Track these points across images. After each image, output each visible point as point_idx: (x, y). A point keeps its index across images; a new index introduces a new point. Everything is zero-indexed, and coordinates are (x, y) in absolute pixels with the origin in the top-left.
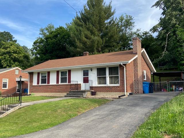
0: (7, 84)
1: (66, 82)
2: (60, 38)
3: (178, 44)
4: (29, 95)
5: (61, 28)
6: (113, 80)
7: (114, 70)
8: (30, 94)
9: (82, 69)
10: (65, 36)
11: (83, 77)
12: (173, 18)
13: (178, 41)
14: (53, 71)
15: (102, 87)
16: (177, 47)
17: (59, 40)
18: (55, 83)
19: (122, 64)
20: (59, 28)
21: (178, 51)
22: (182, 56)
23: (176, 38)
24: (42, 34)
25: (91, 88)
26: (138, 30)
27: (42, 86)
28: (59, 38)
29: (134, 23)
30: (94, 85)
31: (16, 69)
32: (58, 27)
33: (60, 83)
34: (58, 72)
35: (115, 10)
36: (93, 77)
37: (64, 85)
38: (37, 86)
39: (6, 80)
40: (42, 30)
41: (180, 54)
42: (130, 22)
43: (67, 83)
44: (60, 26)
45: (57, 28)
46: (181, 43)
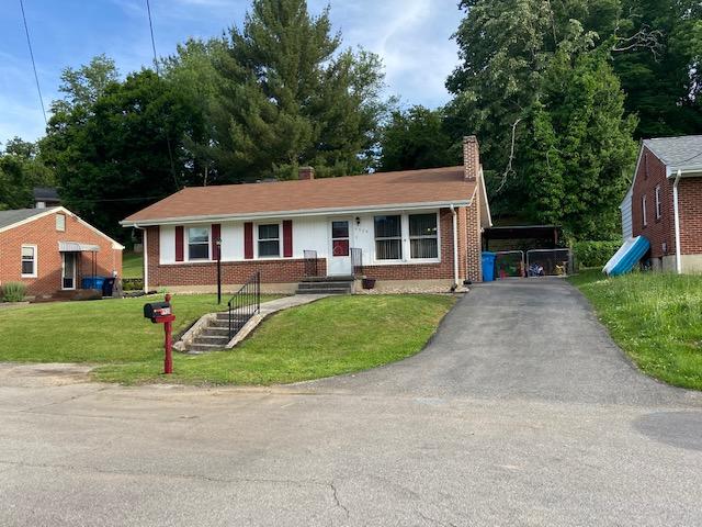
0: (35, 261)
1: (278, 254)
2: (156, 111)
3: (535, 151)
4: (149, 293)
5: (148, 74)
6: (421, 248)
7: (422, 222)
8: (152, 289)
9: (328, 217)
10: (171, 104)
11: (331, 239)
12: (511, 77)
13: (535, 146)
14: (233, 224)
15: (391, 266)
16: (531, 161)
17: (152, 117)
18: (241, 258)
19: (452, 207)
20: (141, 77)
21: (533, 171)
22: (543, 186)
23: (531, 137)
24: (69, 91)
25: (359, 269)
26: (393, 100)
27: (194, 265)
28: (151, 110)
29: (382, 76)
30: (366, 262)
31: (57, 213)
32: (139, 71)
33: (256, 258)
34: (248, 227)
35: (339, 34)
36: (363, 240)
37: (272, 262)
38: (174, 266)
39: (30, 250)
40: (71, 77)
41: (540, 179)
42: (374, 74)
43: (281, 257)
44: (143, 68)
45: (135, 74)
46: (542, 150)
